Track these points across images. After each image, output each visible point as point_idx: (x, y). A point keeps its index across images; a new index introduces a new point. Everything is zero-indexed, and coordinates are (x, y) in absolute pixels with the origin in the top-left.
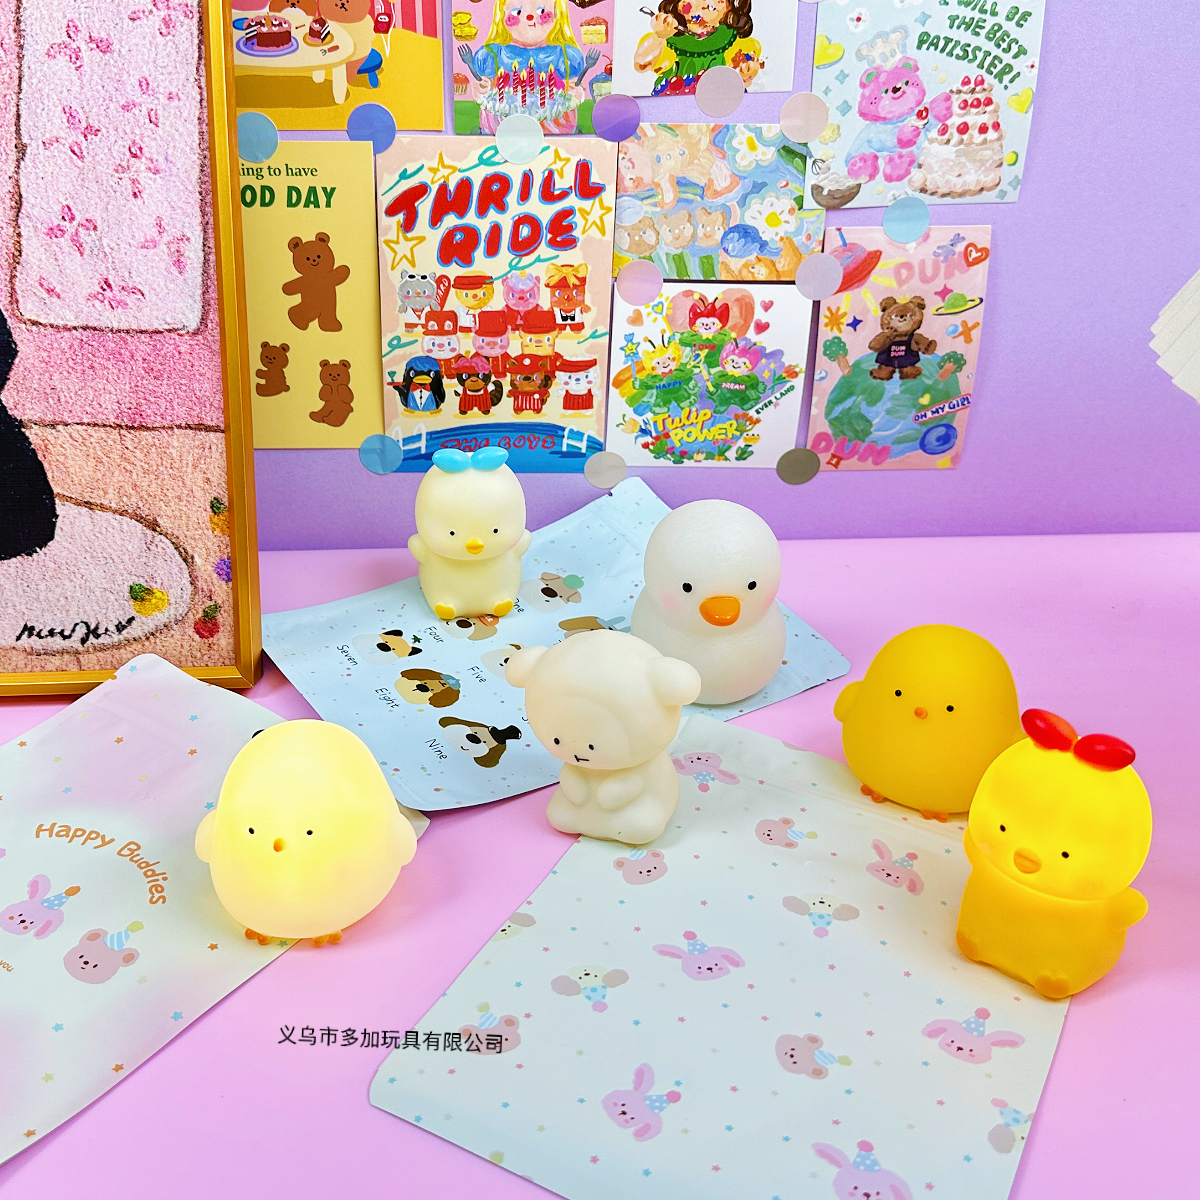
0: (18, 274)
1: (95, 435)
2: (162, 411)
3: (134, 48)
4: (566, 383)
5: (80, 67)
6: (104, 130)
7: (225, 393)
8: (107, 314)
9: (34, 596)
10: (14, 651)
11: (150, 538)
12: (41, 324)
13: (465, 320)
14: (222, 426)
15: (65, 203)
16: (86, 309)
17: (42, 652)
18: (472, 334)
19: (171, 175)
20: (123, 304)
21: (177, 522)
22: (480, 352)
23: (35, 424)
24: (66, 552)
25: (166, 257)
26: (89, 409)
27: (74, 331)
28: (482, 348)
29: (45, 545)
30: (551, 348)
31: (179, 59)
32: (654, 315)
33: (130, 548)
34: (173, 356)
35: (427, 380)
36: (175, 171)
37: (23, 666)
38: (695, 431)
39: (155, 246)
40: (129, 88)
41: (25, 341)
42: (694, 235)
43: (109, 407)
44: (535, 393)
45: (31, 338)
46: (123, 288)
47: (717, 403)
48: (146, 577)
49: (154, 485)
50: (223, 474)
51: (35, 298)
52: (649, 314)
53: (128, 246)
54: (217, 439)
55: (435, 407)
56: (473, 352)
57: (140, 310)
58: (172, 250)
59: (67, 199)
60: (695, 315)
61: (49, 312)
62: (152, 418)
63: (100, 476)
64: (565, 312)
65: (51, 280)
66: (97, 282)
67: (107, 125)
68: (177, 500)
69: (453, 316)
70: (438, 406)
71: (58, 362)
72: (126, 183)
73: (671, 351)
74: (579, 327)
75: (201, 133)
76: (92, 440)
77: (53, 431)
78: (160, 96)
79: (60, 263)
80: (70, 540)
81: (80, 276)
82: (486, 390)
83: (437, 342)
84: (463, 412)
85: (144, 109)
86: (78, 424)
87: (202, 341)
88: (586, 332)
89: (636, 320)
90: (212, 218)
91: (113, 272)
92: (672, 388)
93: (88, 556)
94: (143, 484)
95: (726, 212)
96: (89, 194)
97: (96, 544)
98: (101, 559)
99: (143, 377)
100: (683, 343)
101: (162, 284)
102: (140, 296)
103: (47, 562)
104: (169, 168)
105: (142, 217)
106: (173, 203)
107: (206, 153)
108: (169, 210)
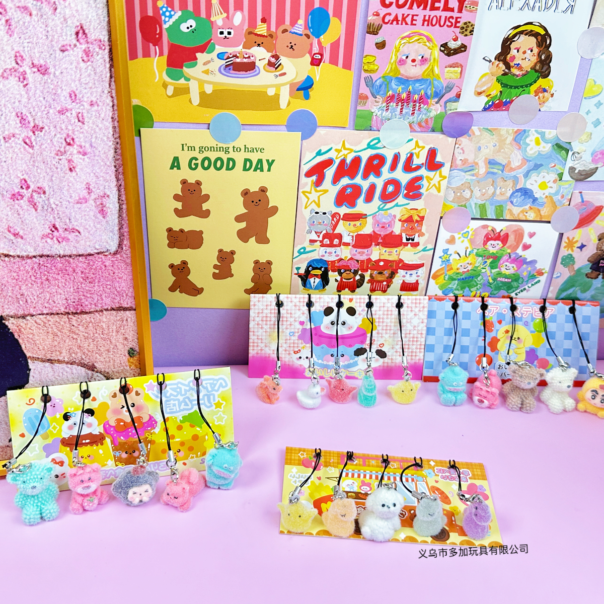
1: (52, 320)
2: (96, 301)
3: (65, 71)
5: (26, 85)
6: (46, 128)
7: (135, 287)
8: (56, 246)
12: (11, 256)
13: (346, 239)
14: (134, 307)
16: (41, 244)
18: (351, 247)
19: (95, 156)
20: (66, 239)
21: (107, 364)
22: (353, 257)
23: (12, 317)
25: (93, 208)
27: (34, 259)
29: (24, 386)
30: (397, 256)
31: (97, 78)
34: (101, 269)
35: (319, 272)
36: (97, 154)
39: (86, 202)
40: (63, 99)
42: (494, 194)
43: (60, 302)
44: (384, 281)
45: (5, 265)
46: (66, 229)
50: (135, 334)
51: (5, 240)
53: (68, 203)
54: (131, 314)
55: (322, 287)
57: (78, 242)
58: (98, 203)
59: (23, 175)
60: (488, 239)
61: (16, 248)
62: (89, 306)
63: (56, 343)
64: (409, 236)
65: (16, 227)
66: (48, 227)
67: (49, 124)
68: (107, 352)
69: (340, 236)
71: (24, 278)
72: (64, 162)
73: (470, 259)
74: (416, 245)
75: (114, 127)
76: (50, 323)
77: (24, 320)
78: (85, 104)
79: (21, 216)
81: (36, 223)
83: (328, 251)
85: (74, 113)
86: (40, 314)
87: (120, 258)
88: (420, 248)
90: (123, 182)
91: (58, 220)
92: (467, 280)
94: (85, 345)
95: (516, 180)
96: (39, 170)
99: (82, 283)
100: (478, 255)
101: (91, 225)
102: (78, 234)
104: (93, 151)
105: (76, 184)
106: (96, 174)
107: (118, 140)
108: (95, 178)
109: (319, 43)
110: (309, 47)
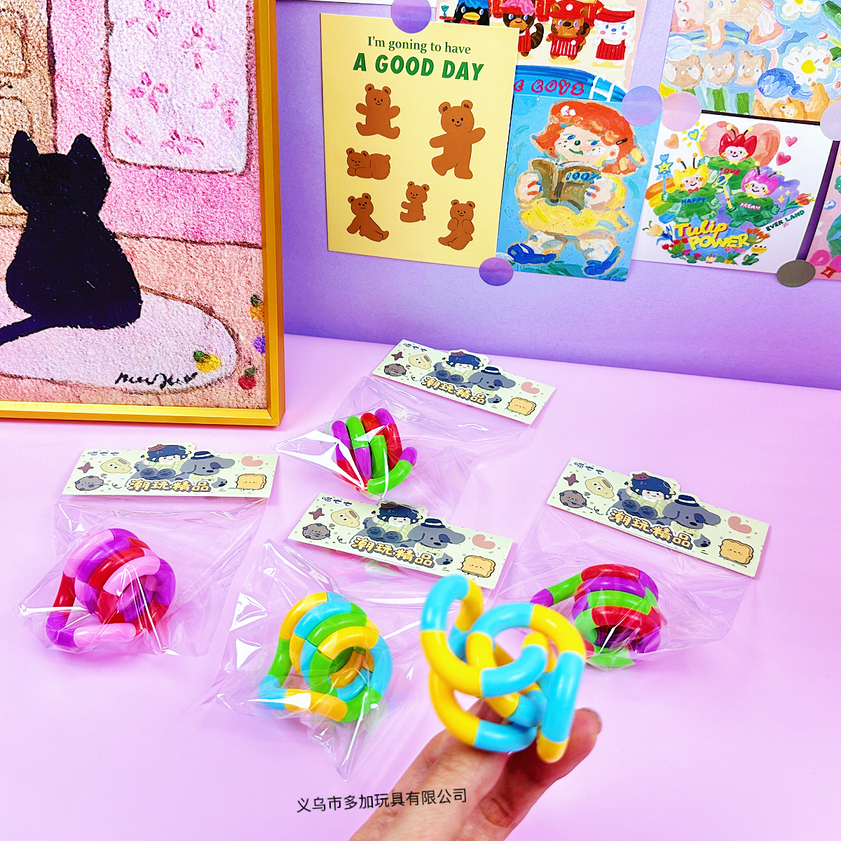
0: (109, 124)
1: (168, 247)
2: (217, 231)
6: (173, 13)
7: (263, 220)
8: (176, 157)
9: (127, 355)
10: (114, 390)
11: (208, 320)
12: (127, 163)
14: (260, 244)
15: (143, 71)
16: (160, 153)
17: (134, 392)
19: (224, 51)
20: (188, 150)
21: (227, 311)
23: (125, 236)
24: (149, 327)
25: (220, 115)
26: (163, 227)
27: (152, 170)
29: (134, 321)
33: (194, 326)
34: (225, 191)
36: (228, 49)
37: (120, 400)
39: (212, 107)
41: (116, 175)
43: (178, 227)
45: (120, 173)
46: (188, 138)
48: (205, 347)
49: (211, 284)
50: (260, 279)
51: (122, 143)
53: (191, 106)
54: (256, 253)
57: (200, 155)
58: (225, 110)
59: (145, 68)
61: (133, 154)
62: (210, 236)
63: (172, 275)
65: (134, 129)
66: (168, 133)
67: (176, 9)
68: (227, 295)
71: (141, 192)
72: (190, 56)
75: (249, 18)
76: (166, 249)
77: (138, 242)
79: (141, 117)
80: (151, 319)
81: (155, 128)
86: (155, 237)
87: (246, 181)
90: (255, 87)
91: (180, 126)
93: (164, 330)
94: (203, 282)
96: (162, 64)
97: (170, 322)
98: (174, 333)
99: (203, 206)
101: (217, 136)
102: (201, 145)
103: (135, 333)
104: (223, 45)
105: (202, 83)
106: (225, 74)
107: (252, 34)
108: (223, 78)
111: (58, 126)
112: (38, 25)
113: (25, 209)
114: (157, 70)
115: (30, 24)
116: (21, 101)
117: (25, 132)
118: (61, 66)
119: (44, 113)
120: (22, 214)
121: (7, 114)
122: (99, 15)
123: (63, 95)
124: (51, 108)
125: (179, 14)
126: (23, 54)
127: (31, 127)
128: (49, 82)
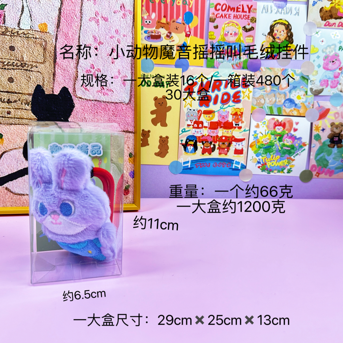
0: (76, 83)
3: (114, 21)
4: (235, 146)
5: (99, 25)
6: (104, 43)
7: (135, 122)
8: (102, 97)
12: (82, 98)
13: (206, 124)
14: (134, 132)
15: (92, 63)
16: (96, 95)
18: (207, 129)
19: (123, 58)
20: (107, 94)
22: (210, 134)
25: (120, 81)
27: (92, 101)
28: (210, 133)
30: (231, 134)
31: (127, 25)
32: (263, 125)
35: (192, 143)
38: (275, 163)
39: (117, 78)
40: (112, 32)
41: (77, 103)
42: (276, 101)
44: (225, 148)
45: (79, 102)
46: (107, 90)
47: (282, 154)
50: (133, 146)
51: (81, 91)
52: (261, 125)
53: (109, 78)
54: (132, 135)
55: (194, 152)
56: (207, 134)
57: (112, 96)
58: (122, 79)
60: (275, 125)
61: (85, 95)
64: (236, 123)
66: (100, 87)
67: (106, 42)
69: (202, 123)
70: (195, 152)
71: (87, 110)
72: (110, 59)
73: (268, 137)
74: (240, 128)
78: (121, 35)
82: (210, 147)
83: (196, 131)
84: (203, 154)
85: (116, 38)
87: (129, 106)
88: (242, 129)
89: (257, 126)
90: (134, 71)
92: (268, 148)
95: (285, 94)
96: (99, 61)
99: (112, 116)
100: (272, 134)
101: (119, 89)
102: (112, 92)
104: (123, 56)
105: (114, 69)
106: (123, 66)
108: (122, 68)
109: (189, 27)
110: (185, 28)
111: (55, 83)
112: (51, 44)
113: (36, 117)
114: (97, 63)
115: (48, 44)
116: (40, 73)
117: (40, 85)
118: (59, 60)
119: (50, 78)
120: (35, 119)
121: (34, 78)
122: (76, 42)
123: (58, 71)
124: (52, 76)
125: (107, 44)
126: (44, 55)
127: (43, 83)
128: (53, 66)
